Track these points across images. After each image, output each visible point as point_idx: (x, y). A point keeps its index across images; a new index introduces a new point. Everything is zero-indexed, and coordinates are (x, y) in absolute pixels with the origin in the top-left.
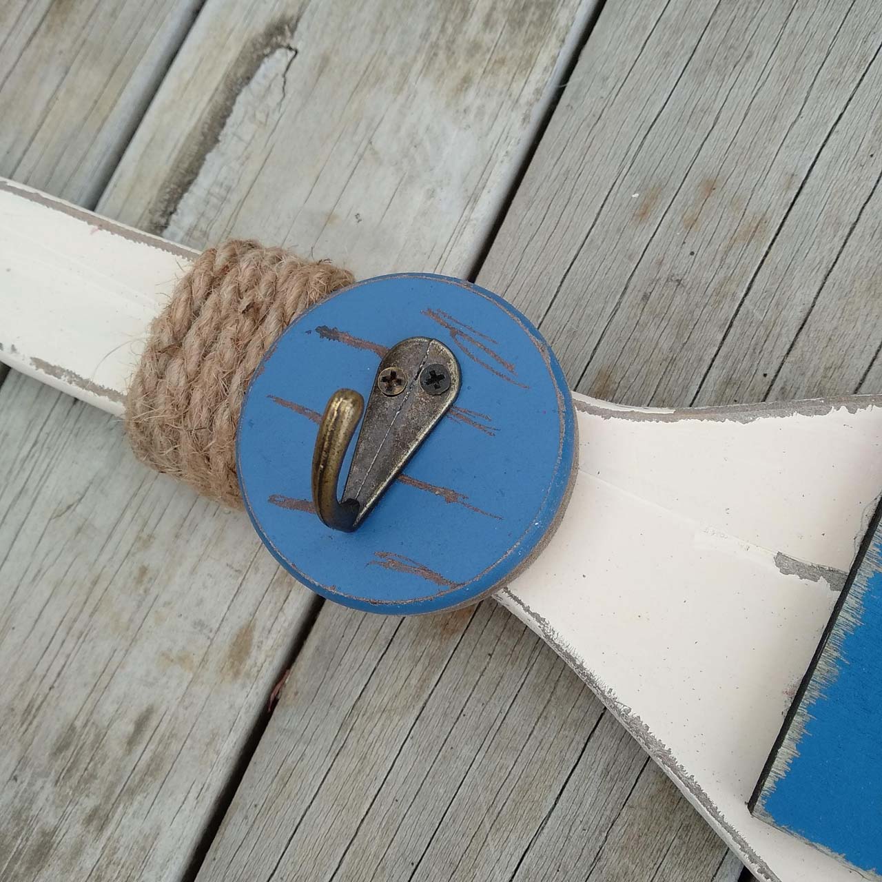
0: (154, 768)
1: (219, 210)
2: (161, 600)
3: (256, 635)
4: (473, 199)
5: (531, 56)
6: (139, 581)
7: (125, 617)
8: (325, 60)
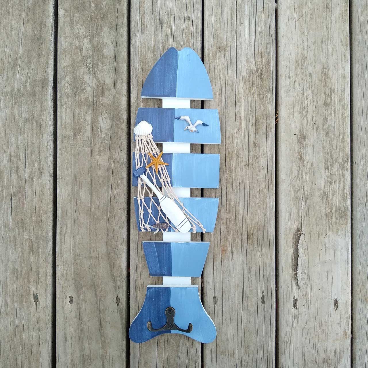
0: (341, 357)
1: (305, 267)
2: (328, 333)
3: (346, 331)
4: (348, 250)
5: (346, 222)
6: (323, 332)
7: (324, 338)
8: (310, 234)
